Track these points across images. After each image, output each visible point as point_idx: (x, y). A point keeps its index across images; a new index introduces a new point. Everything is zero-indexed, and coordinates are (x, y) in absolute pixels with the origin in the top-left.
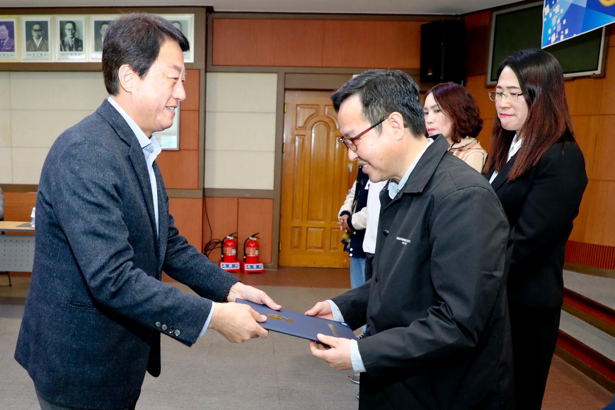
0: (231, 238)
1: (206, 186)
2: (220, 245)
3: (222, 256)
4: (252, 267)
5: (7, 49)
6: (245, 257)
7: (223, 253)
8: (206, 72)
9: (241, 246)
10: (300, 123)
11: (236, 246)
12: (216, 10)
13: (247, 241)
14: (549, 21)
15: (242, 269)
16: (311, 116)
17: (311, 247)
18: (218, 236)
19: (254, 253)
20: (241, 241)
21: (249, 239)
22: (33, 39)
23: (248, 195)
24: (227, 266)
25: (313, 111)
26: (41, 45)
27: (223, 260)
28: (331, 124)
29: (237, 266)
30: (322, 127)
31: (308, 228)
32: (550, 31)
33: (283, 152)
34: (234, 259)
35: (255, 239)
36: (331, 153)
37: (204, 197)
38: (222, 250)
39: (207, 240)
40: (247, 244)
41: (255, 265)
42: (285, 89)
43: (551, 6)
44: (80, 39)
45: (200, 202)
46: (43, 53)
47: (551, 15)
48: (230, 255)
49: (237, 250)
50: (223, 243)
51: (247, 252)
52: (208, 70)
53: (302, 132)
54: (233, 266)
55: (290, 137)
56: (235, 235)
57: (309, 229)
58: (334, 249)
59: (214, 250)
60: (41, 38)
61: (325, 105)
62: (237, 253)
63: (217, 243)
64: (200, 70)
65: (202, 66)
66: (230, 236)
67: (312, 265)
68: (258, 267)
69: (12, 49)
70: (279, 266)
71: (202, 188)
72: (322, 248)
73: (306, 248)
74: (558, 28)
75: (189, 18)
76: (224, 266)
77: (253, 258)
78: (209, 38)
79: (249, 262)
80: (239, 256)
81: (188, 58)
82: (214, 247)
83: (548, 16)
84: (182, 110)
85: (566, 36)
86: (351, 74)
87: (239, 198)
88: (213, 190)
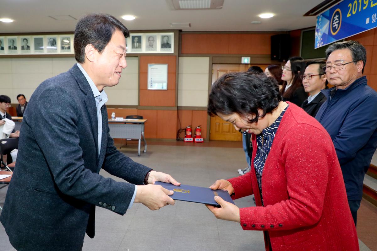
1: (179, 105)
2: (184, 130)
3: (185, 135)
4: (198, 140)
6: (195, 136)
7: (186, 134)
8: (179, 56)
9: (194, 131)
11: (191, 131)
12: (183, 30)
14: (317, 38)
15: (194, 141)
17: (224, 132)
18: (183, 126)
19: (199, 134)
20: (193, 129)
21: (197, 128)
23: (196, 109)
24: (188, 139)
27: (186, 137)
29: (192, 140)
31: (222, 123)
34: (191, 136)
35: (199, 128)
37: (178, 110)
38: (185, 133)
39: (179, 128)
40: (196, 130)
41: (199, 139)
42: (212, 64)
43: (318, 32)
45: (176, 112)
47: (318, 36)
48: (188, 135)
49: (192, 133)
50: (186, 130)
51: (196, 134)
54: (190, 139)
56: (191, 126)
57: (223, 124)
58: (234, 132)
61: (230, 70)
62: (192, 134)
63: (183, 130)
64: (176, 56)
65: (177, 54)
66: (189, 126)
67: (224, 139)
68: (201, 140)
70: (210, 140)
71: (176, 105)
72: (229, 132)
73: (222, 132)
74: (320, 41)
75: (172, 34)
76: (186, 139)
77: (199, 136)
78: (180, 42)
79: (197, 138)
80: (193, 135)
81: (171, 51)
82: (182, 132)
83: (317, 36)
84: (169, 73)
85: (322, 45)
86: (241, 57)
87: (192, 111)
88: (181, 107)
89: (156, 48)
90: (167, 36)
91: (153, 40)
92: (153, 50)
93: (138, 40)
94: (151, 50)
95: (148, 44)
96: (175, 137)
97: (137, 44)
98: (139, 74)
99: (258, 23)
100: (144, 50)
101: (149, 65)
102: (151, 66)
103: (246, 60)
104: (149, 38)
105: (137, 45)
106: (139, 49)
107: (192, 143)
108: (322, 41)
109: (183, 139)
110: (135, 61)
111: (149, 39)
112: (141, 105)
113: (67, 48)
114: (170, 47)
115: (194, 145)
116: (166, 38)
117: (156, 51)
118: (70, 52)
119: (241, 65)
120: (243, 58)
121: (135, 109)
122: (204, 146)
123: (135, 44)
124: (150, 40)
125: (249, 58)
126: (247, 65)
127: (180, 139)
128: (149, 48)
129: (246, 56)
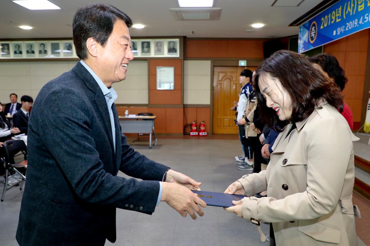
1: (185, 103)
2: (190, 126)
3: (191, 130)
4: (202, 134)
6: (200, 130)
7: (191, 129)
8: (184, 59)
9: (198, 126)
10: (220, 79)
11: (196, 126)
12: (187, 37)
14: (300, 44)
15: (199, 135)
16: (224, 76)
17: (225, 126)
18: (189, 122)
19: (203, 128)
20: (198, 124)
21: (201, 123)
23: (200, 107)
25: (224, 74)
27: (191, 131)
28: (232, 79)
29: (197, 133)
30: (228, 80)
31: (223, 119)
32: (300, 49)
33: (213, 90)
34: (196, 131)
35: (203, 123)
36: (232, 90)
37: (184, 108)
39: (185, 124)
40: (200, 125)
41: (203, 133)
42: (213, 66)
43: (300, 40)
45: (182, 110)
48: (194, 129)
50: (191, 125)
51: (200, 128)
53: (220, 82)
54: (195, 133)
55: (216, 84)
56: (196, 122)
57: (225, 119)
58: (234, 127)
61: (229, 72)
62: (197, 129)
63: (189, 125)
64: (181, 60)
65: (182, 58)
66: (194, 122)
67: (225, 133)
68: (205, 134)
70: (213, 134)
71: (183, 104)
72: (229, 126)
73: (223, 127)
74: (302, 48)
75: (177, 40)
76: (192, 134)
77: (203, 130)
78: (185, 47)
79: (201, 132)
81: (177, 55)
82: (188, 127)
84: (175, 75)
85: (304, 51)
86: (239, 60)
87: (197, 108)
88: (187, 105)
89: (163, 52)
90: (173, 42)
91: (161, 46)
93: (147, 45)
94: (159, 55)
95: (156, 49)
96: (182, 132)
97: (147, 49)
98: (148, 75)
99: (251, 32)
100: (153, 54)
101: (157, 68)
102: (159, 68)
103: (243, 63)
105: (146, 50)
106: (148, 53)
107: (197, 137)
108: (303, 48)
109: (189, 133)
110: (145, 65)
111: (157, 44)
112: (151, 103)
114: (176, 51)
115: (199, 138)
116: (172, 44)
117: (164, 55)
119: (239, 68)
120: (240, 61)
121: (146, 107)
122: (208, 139)
124: (158, 46)
125: (245, 61)
126: (244, 67)
127: (187, 133)
128: (157, 52)
129: (243, 59)
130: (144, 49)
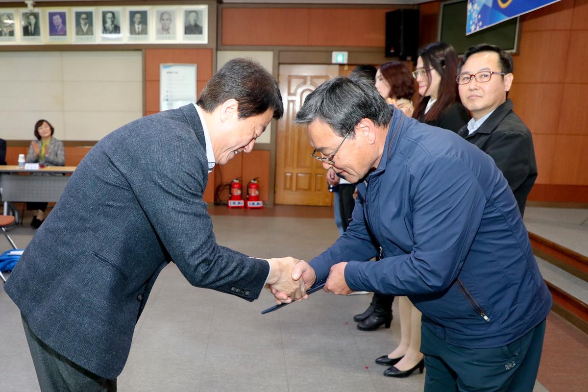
0: (237, 181)
2: (228, 187)
3: (230, 196)
4: (253, 204)
5: (61, 33)
6: (248, 196)
7: (231, 193)
8: (217, 50)
9: (245, 188)
10: (292, 91)
11: (241, 188)
12: (224, 1)
13: (250, 184)
14: (471, 14)
15: (246, 206)
16: (300, 85)
17: (300, 189)
18: (227, 179)
19: (255, 193)
20: (245, 184)
21: (250, 182)
22: (81, 26)
24: (234, 203)
25: (301, 81)
26: (87, 31)
27: (231, 199)
29: (242, 203)
31: (297, 174)
32: (471, 23)
34: (240, 198)
35: (256, 182)
38: (230, 191)
39: (218, 183)
40: (249, 186)
41: (256, 203)
42: (279, 64)
43: (473, 4)
44: (118, 25)
46: (89, 36)
47: (472, 11)
48: (236, 194)
49: (242, 191)
50: (231, 186)
51: (249, 193)
52: (219, 48)
53: (292, 98)
54: (239, 203)
56: (240, 179)
57: (300, 175)
58: (319, 190)
59: (224, 191)
60: (87, 25)
61: (311, 76)
62: (242, 193)
63: (226, 185)
64: (212, 50)
65: (214, 46)
66: (237, 179)
67: (300, 203)
68: (258, 204)
69: (64, 34)
70: (275, 204)
72: (309, 189)
73: (296, 189)
74: (476, 21)
75: (204, 8)
76: (231, 203)
77: (254, 196)
78: (220, 24)
79: (251, 200)
80: (244, 195)
81: (203, 39)
82: (224, 189)
83: (470, 11)
84: (199, 81)
85: (480, 27)
86: (331, 52)
89: (175, 33)
90: (196, 12)
91: (170, 20)
92: (169, 38)
93: (141, 18)
94: (166, 38)
95: (160, 26)
96: (212, 201)
97: (140, 26)
98: (143, 81)
100: (153, 37)
101: (161, 66)
102: (165, 67)
103: (340, 57)
104: (162, 14)
105: (139, 28)
106: (143, 36)
107: (242, 210)
108: (479, 20)
109: (226, 202)
110: (137, 59)
111: (161, 17)
113: (8, 33)
114: (201, 32)
115: (245, 214)
116: (193, 15)
117: (175, 38)
118: (14, 41)
119: (331, 67)
120: (334, 54)
122: (264, 215)
123: (137, 26)
124: (163, 20)
125: (346, 54)
126: (343, 67)
127: (221, 203)
128: (162, 33)
129: (340, 49)
130: (134, 26)
